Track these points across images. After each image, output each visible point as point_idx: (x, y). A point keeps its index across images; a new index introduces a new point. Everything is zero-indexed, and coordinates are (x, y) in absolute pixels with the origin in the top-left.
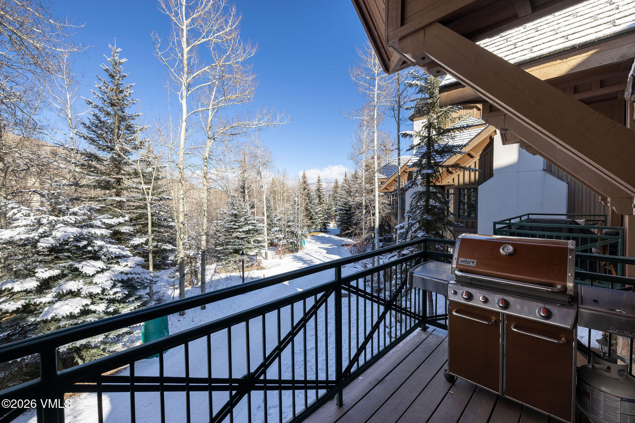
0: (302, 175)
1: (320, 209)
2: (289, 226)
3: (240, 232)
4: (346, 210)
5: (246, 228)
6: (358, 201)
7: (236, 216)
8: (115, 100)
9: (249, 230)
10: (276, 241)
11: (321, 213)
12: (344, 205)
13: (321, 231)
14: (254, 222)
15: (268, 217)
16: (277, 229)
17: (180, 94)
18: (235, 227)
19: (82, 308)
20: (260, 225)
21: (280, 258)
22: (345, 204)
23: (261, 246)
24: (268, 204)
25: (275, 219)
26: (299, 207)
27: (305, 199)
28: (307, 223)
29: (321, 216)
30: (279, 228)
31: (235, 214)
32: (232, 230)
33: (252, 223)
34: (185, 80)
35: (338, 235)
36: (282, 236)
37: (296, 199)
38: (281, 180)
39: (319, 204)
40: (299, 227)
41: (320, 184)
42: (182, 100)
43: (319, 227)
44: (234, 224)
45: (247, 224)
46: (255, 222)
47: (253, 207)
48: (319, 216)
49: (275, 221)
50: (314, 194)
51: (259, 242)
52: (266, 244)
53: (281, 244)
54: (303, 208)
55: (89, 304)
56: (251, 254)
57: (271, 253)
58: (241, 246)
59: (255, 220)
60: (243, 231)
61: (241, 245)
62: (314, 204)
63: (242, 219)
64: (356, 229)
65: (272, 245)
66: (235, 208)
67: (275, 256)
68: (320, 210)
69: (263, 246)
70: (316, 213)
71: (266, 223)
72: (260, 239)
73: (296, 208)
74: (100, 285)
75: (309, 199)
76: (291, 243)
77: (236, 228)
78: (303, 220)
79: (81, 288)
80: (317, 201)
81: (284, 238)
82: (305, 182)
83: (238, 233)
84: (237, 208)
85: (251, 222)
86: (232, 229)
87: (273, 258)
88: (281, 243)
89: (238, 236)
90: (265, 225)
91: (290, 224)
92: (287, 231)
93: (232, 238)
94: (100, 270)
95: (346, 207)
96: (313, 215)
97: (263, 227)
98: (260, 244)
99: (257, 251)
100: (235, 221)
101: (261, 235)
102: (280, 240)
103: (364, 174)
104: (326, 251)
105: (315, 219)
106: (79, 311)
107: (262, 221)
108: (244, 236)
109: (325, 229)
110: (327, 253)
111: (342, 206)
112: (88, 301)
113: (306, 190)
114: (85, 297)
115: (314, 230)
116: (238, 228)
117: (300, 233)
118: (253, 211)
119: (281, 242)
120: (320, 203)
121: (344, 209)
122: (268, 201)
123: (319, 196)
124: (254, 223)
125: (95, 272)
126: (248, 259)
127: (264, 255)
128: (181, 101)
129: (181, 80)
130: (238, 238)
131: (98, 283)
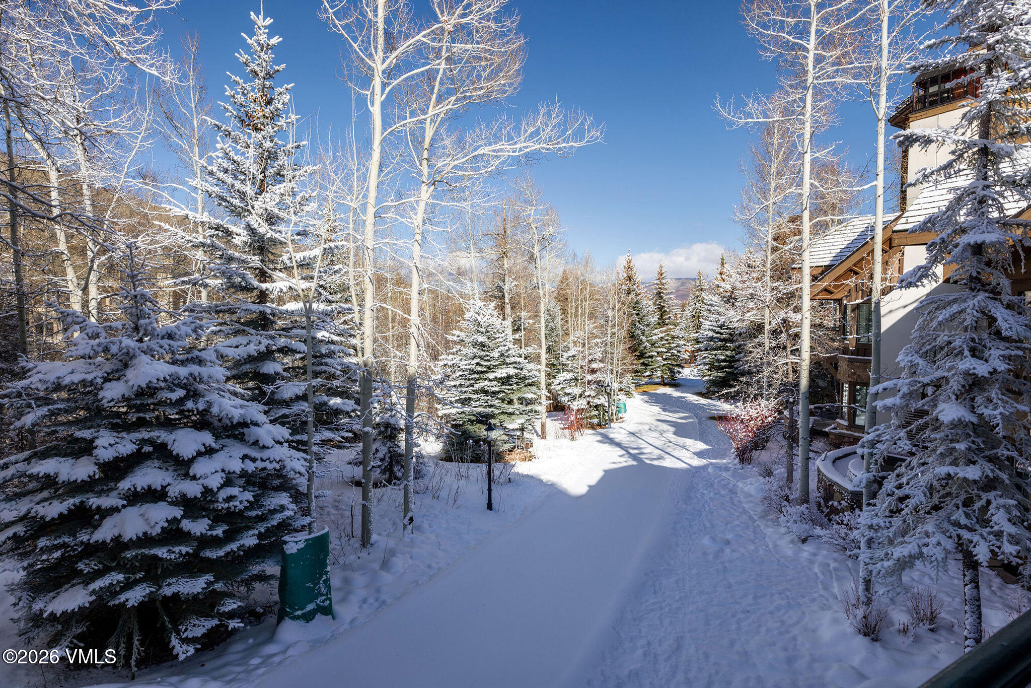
0: (625, 263)
1: (661, 335)
2: (593, 371)
3: (490, 380)
4: (721, 340)
5: (501, 373)
6: (752, 318)
7: (484, 346)
8: (258, 118)
9: (509, 377)
10: (565, 399)
11: (663, 345)
12: (718, 329)
13: (665, 384)
14: (518, 360)
15: (549, 350)
16: (569, 376)
17: (369, 93)
18: (479, 369)
19: (166, 525)
20: (531, 366)
21: (573, 439)
22: (721, 327)
23: (531, 411)
24: (551, 324)
25: (566, 355)
26: (615, 330)
27: (631, 315)
28: (632, 364)
29: (664, 350)
30: (572, 374)
31: (481, 342)
32: (473, 376)
33: (515, 363)
34: (379, 64)
35: (700, 394)
36: (577, 391)
37: (610, 313)
38: (579, 273)
39: (659, 324)
40: (614, 372)
41: (664, 281)
42: (373, 105)
43: (659, 374)
44: (478, 364)
45: (504, 363)
46: (521, 360)
47: (517, 330)
48: (659, 350)
49: (563, 360)
50: (648, 305)
51: (529, 402)
52: (542, 409)
53: (575, 408)
54: (624, 333)
55: (179, 517)
56: (511, 427)
57: (553, 425)
58: (492, 409)
59: (521, 357)
60: (496, 379)
61: (490, 406)
62: (648, 325)
63: (496, 354)
64: (748, 384)
65: (557, 408)
66: (481, 330)
67: (561, 432)
68: (662, 338)
69: (536, 412)
70: (653, 345)
71: (544, 362)
72: (530, 396)
73: (609, 332)
74: (201, 481)
75: (638, 314)
76: (596, 406)
77: (482, 372)
78: (623, 359)
79: (169, 485)
80: (654, 319)
81: (581, 396)
82: (630, 278)
83: (486, 383)
84: (484, 330)
85: (512, 360)
86: (475, 373)
87: (557, 437)
88: (575, 405)
89: (486, 388)
90: (543, 367)
91: (594, 366)
92: (589, 382)
93: (476, 392)
94: (203, 450)
95: (721, 334)
96: (645, 347)
97: (539, 371)
98: (529, 407)
99: (523, 421)
100: (481, 358)
101: (534, 388)
102: (574, 398)
103: (770, 258)
104: (672, 429)
105: (651, 357)
106: (159, 531)
107: (537, 359)
108: (497, 389)
109: (672, 376)
110: (675, 433)
111: (714, 331)
112: (178, 512)
113: (632, 295)
114: (173, 503)
115: (646, 380)
116: (486, 372)
117: (616, 386)
118: (517, 336)
119: (575, 403)
120: (662, 323)
121: (717, 338)
122: (551, 316)
123: (661, 308)
124: (519, 363)
125: (195, 454)
126: (506, 438)
127: (538, 429)
128: (371, 109)
129: (370, 63)
130: (485, 392)
131: (198, 477)
